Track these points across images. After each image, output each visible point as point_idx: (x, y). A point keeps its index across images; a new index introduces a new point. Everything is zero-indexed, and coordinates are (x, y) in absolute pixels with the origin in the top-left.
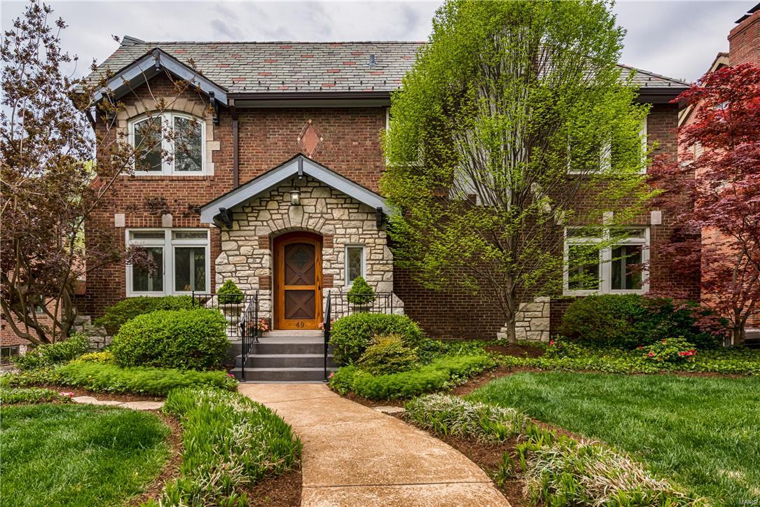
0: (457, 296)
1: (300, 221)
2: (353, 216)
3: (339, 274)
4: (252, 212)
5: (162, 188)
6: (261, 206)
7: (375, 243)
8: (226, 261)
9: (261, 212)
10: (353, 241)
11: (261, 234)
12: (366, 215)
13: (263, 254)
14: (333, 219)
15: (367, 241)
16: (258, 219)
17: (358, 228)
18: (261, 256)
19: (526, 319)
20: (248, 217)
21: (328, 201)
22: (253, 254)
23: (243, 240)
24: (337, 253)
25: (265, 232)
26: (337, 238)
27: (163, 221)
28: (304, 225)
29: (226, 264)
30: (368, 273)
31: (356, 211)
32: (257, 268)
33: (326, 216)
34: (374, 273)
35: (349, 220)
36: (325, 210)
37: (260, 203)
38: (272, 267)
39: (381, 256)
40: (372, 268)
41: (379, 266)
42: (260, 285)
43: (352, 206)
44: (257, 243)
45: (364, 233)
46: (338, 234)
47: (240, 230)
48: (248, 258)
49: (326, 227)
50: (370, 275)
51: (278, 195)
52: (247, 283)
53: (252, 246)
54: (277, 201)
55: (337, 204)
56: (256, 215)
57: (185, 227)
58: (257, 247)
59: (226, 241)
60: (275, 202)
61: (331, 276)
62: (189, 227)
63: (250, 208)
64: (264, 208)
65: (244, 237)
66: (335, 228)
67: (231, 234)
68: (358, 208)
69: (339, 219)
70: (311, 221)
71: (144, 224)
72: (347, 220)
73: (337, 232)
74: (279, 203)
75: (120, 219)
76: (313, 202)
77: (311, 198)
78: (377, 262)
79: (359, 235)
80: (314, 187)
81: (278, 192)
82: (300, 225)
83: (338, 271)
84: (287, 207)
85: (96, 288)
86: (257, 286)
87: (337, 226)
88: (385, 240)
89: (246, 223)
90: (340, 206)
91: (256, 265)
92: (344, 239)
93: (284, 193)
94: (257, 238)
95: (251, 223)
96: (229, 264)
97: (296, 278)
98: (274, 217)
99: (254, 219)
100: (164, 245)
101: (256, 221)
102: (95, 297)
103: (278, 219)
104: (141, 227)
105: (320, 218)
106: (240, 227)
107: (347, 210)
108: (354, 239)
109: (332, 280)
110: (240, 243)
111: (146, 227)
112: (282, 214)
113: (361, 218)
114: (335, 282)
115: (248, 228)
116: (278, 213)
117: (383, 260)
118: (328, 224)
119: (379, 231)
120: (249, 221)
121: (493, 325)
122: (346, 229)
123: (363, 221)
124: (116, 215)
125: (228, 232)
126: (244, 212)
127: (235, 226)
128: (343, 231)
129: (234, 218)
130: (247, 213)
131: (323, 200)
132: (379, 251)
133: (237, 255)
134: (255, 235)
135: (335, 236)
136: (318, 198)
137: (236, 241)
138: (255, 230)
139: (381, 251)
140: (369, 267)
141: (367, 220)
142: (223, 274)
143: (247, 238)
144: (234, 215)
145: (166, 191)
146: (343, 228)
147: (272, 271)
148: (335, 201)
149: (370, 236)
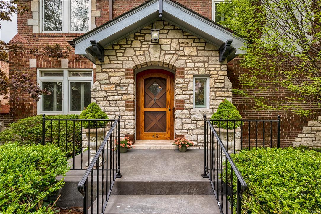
0: (265, 116)
1: (158, 57)
2: (201, 53)
3: (189, 99)
4: (120, 49)
5: (61, 42)
6: (127, 44)
7: (218, 74)
8: (99, 88)
9: (127, 49)
10: (200, 72)
11: (127, 66)
12: (211, 52)
13: (129, 83)
14: (184, 55)
15: (211, 72)
16: (125, 55)
17: (204, 62)
18: (127, 85)
19: (312, 132)
20: (116, 53)
21: (180, 40)
22: (120, 83)
23: (112, 72)
24: (187, 82)
25: (130, 65)
26: (187, 70)
27: (62, 63)
28: (161, 60)
29: (99, 91)
30: (212, 98)
31: (203, 48)
32: (124, 94)
33: (179, 53)
34: (216, 98)
35: (197, 56)
36: (178, 48)
37: (127, 42)
38: (135, 94)
39: (222, 85)
40: (215, 95)
41: (221, 93)
42: (126, 108)
43: (199, 45)
44: (123, 74)
45: (210, 66)
46: (188, 67)
47: (110, 64)
48: (116, 86)
49: (180, 62)
50: (213, 100)
51: (141, 36)
52: (115, 106)
53: (120, 76)
54: (140, 40)
55: (188, 43)
56: (123, 51)
57: (77, 68)
58: (124, 77)
59: (99, 72)
60: (138, 41)
61: (183, 100)
62: (79, 68)
63: (118, 46)
64: (130, 46)
65: (114, 69)
66: (186, 63)
67: (103, 67)
68: (204, 47)
69: (189, 55)
70: (167, 57)
71: (49, 66)
72: (195, 56)
73: (188, 66)
74: (141, 42)
75: (33, 63)
76: (168, 41)
77: (167, 38)
78: (220, 90)
79: (205, 68)
80: (169, 30)
81: (141, 34)
82: (158, 60)
83: (188, 96)
84: (148, 46)
85: (17, 109)
86: (123, 108)
87: (187, 61)
88: (226, 72)
89: (115, 58)
90: (190, 45)
91: (123, 92)
92: (193, 71)
93: (145, 34)
94: (124, 70)
95: (119, 58)
96: (102, 90)
97: (153, 102)
98: (138, 53)
99: (122, 55)
100: (63, 80)
101: (123, 56)
102: (15, 115)
103: (141, 55)
104: (47, 68)
105: (174, 54)
106: (110, 61)
107: (195, 48)
108: (201, 72)
109: (183, 104)
110: (110, 74)
111: (50, 68)
112: (144, 51)
113: (207, 54)
114: (186, 105)
115: (116, 62)
116: (141, 50)
117: (224, 88)
118: (180, 59)
119: (221, 65)
120: (117, 57)
121: (290, 136)
122: (195, 63)
123: (208, 56)
124: (30, 59)
125: (101, 65)
126: (113, 49)
127: (106, 60)
128: (192, 65)
129: (106, 54)
130: (116, 50)
131: (177, 40)
132: (221, 81)
133: (107, 84)
134: (122, 68)
135: (186, 69)
136: (172, 39)
137: (107, 72)
138: (122, 64)
139: (223, 81)
140: (213, 93)
141: (212, 56)
142: (97, 99)
143: (116, 70)
144: (105, 51)
145: (64, 44)
146: (193, 62)
147: (135, 97)
148: (186, 41)
149: (214, 69)
